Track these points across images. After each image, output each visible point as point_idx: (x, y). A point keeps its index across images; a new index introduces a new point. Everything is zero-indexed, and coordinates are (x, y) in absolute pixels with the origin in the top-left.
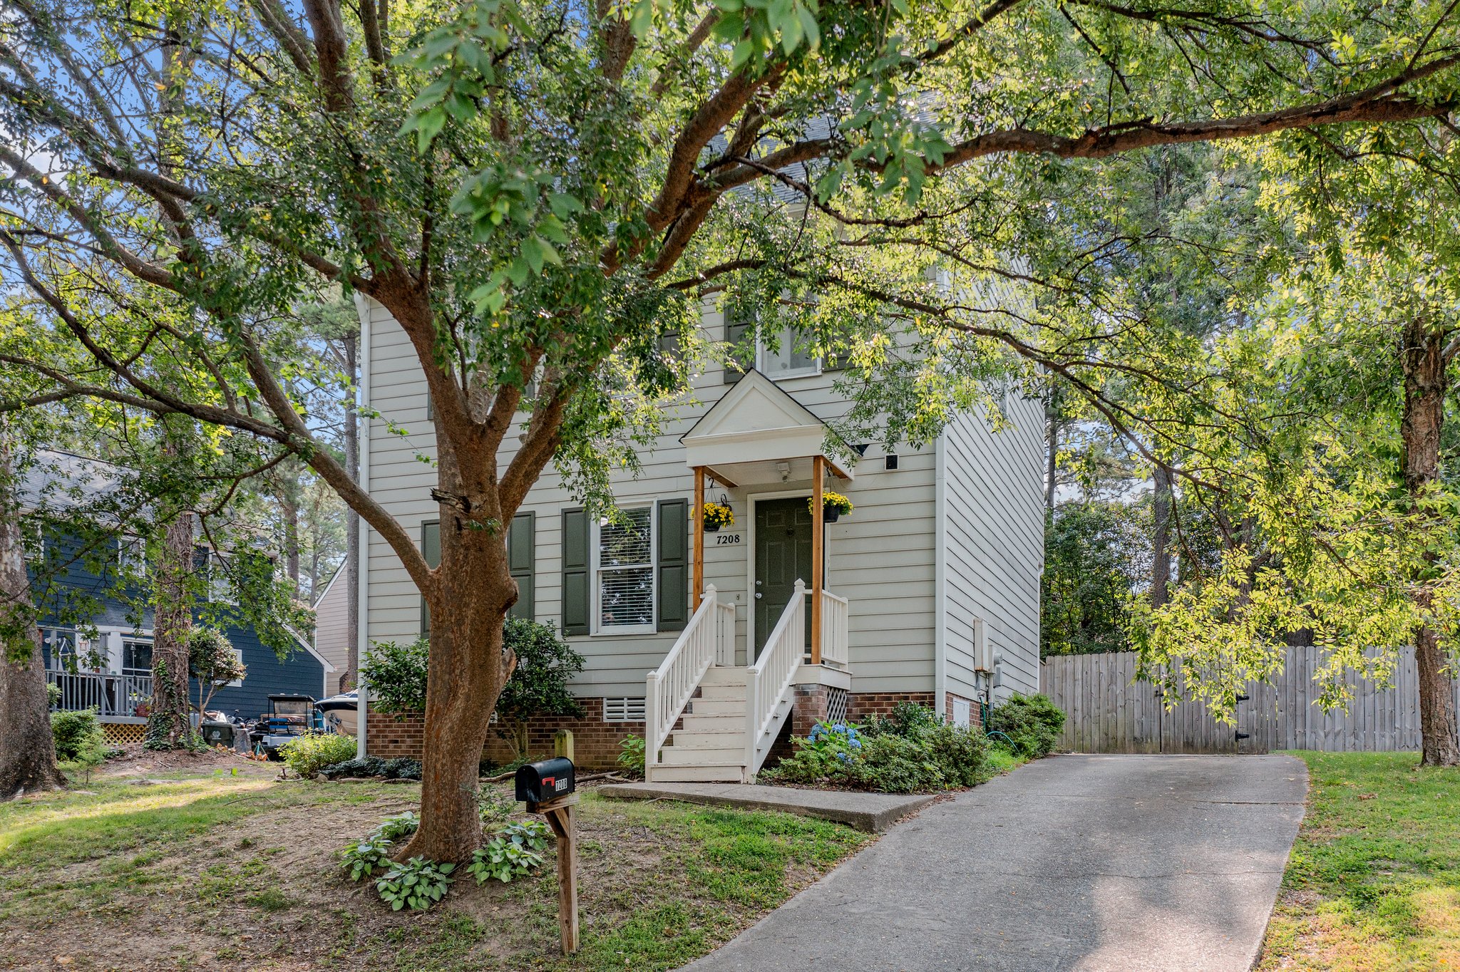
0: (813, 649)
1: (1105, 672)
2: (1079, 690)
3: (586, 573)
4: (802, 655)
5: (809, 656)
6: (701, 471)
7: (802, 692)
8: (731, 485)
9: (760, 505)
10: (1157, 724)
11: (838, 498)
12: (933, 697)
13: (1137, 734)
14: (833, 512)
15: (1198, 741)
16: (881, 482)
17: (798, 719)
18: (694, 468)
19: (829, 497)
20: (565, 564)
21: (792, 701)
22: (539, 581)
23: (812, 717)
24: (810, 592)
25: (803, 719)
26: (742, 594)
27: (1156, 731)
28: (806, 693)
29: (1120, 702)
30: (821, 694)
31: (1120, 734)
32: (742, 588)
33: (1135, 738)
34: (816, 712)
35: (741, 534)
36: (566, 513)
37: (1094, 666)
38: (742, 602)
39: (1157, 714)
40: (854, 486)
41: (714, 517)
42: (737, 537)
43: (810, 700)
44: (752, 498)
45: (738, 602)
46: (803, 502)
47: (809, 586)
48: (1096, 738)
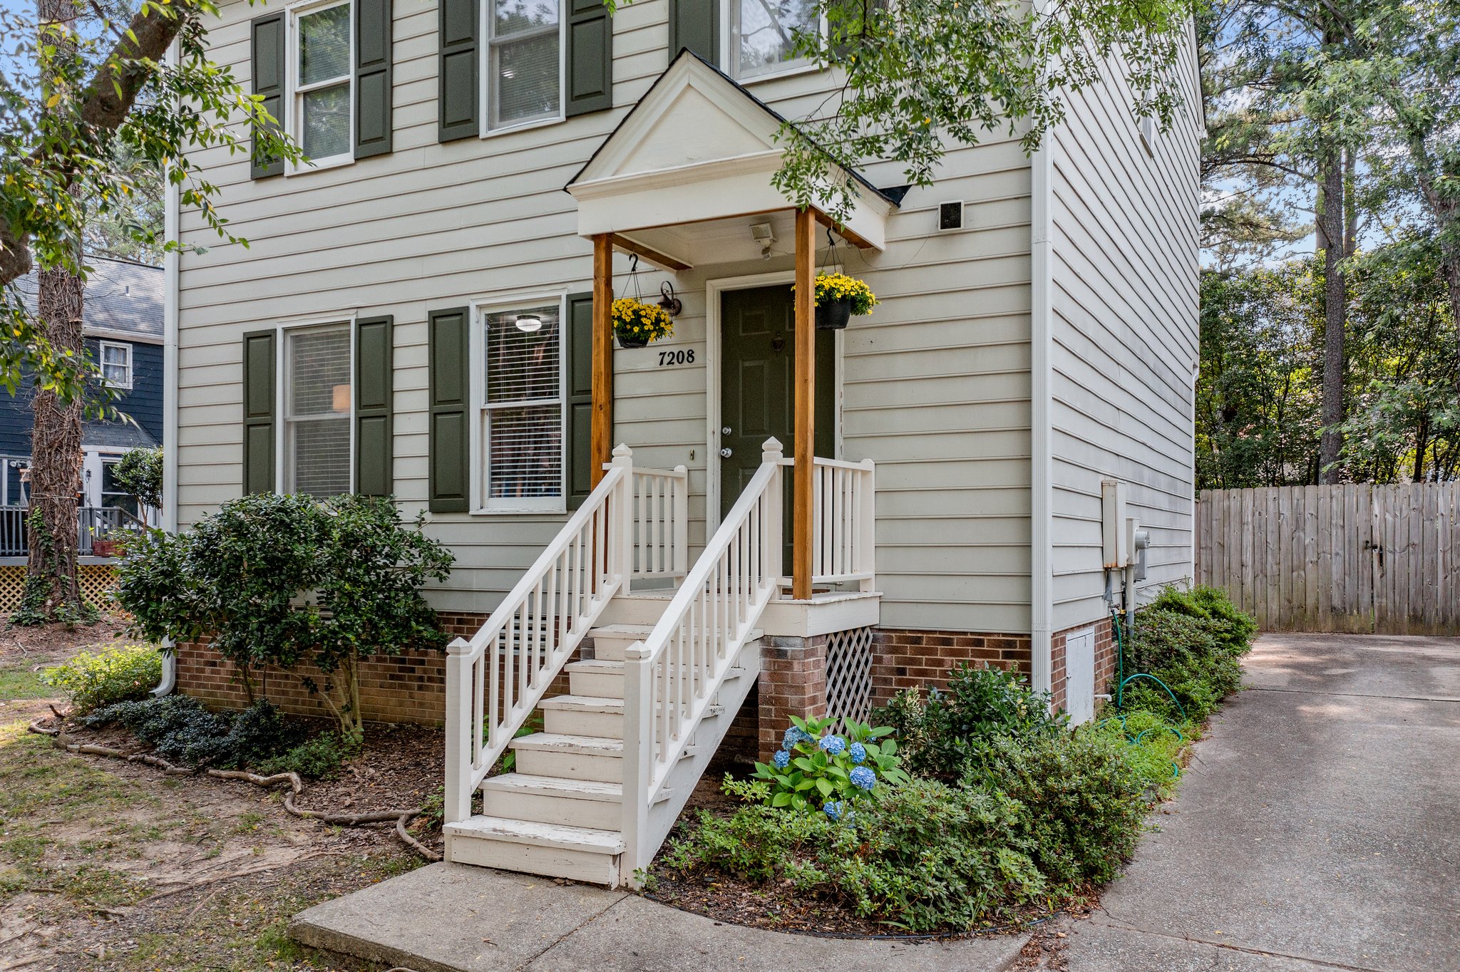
0: (796, 570)
1: (1286, 511)
2: (1248, 538)
3: (463, 414)
4: (774, 578)
5: (788, 582)
6: (606, 242)
7: (774, 650)
8: (679, 267)
9: (727, 298)
10: (1367, 588)
11: (846, 284)
12: (1028, 644)
13: (1336, 602)
14: (838, 310)
15: (1431, 614)
16: (931, 252)
17: (769, 702)
18: (595, 237)
19: (829, 282)
20: (434, 400)
21: (755, 666)
22: (400, 425)
23: (793, 699)
24: (790, 462)
25: (777, 701)
26: (698, 450)
27: (1366, 599)
28: (783, 653)
29: (1311, 556)
30: (811, 653)
31: (1311, 601)
32: (698, 439)
33: (1333, 609)
34: (800, 690)
35: (697, 349)
36: (435, 317)
37: (1271, 504)
38: (697, 463)
39: (1367, 574)
40: (882, 262)
41: (633, 323)
42: (691, 353)
43: (789, 666)
44: (714, 288)
45: (692, 465)
46: (784, 294)
47: (788, 452)
48: (1274, 606)
